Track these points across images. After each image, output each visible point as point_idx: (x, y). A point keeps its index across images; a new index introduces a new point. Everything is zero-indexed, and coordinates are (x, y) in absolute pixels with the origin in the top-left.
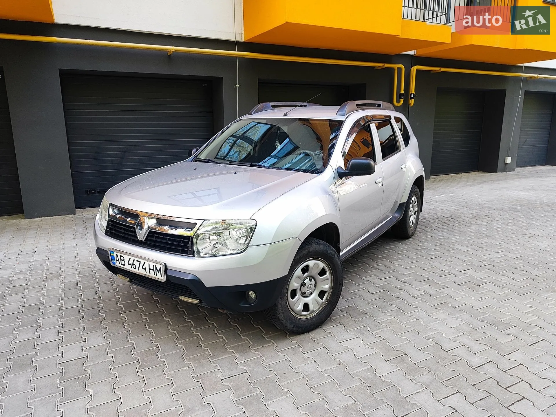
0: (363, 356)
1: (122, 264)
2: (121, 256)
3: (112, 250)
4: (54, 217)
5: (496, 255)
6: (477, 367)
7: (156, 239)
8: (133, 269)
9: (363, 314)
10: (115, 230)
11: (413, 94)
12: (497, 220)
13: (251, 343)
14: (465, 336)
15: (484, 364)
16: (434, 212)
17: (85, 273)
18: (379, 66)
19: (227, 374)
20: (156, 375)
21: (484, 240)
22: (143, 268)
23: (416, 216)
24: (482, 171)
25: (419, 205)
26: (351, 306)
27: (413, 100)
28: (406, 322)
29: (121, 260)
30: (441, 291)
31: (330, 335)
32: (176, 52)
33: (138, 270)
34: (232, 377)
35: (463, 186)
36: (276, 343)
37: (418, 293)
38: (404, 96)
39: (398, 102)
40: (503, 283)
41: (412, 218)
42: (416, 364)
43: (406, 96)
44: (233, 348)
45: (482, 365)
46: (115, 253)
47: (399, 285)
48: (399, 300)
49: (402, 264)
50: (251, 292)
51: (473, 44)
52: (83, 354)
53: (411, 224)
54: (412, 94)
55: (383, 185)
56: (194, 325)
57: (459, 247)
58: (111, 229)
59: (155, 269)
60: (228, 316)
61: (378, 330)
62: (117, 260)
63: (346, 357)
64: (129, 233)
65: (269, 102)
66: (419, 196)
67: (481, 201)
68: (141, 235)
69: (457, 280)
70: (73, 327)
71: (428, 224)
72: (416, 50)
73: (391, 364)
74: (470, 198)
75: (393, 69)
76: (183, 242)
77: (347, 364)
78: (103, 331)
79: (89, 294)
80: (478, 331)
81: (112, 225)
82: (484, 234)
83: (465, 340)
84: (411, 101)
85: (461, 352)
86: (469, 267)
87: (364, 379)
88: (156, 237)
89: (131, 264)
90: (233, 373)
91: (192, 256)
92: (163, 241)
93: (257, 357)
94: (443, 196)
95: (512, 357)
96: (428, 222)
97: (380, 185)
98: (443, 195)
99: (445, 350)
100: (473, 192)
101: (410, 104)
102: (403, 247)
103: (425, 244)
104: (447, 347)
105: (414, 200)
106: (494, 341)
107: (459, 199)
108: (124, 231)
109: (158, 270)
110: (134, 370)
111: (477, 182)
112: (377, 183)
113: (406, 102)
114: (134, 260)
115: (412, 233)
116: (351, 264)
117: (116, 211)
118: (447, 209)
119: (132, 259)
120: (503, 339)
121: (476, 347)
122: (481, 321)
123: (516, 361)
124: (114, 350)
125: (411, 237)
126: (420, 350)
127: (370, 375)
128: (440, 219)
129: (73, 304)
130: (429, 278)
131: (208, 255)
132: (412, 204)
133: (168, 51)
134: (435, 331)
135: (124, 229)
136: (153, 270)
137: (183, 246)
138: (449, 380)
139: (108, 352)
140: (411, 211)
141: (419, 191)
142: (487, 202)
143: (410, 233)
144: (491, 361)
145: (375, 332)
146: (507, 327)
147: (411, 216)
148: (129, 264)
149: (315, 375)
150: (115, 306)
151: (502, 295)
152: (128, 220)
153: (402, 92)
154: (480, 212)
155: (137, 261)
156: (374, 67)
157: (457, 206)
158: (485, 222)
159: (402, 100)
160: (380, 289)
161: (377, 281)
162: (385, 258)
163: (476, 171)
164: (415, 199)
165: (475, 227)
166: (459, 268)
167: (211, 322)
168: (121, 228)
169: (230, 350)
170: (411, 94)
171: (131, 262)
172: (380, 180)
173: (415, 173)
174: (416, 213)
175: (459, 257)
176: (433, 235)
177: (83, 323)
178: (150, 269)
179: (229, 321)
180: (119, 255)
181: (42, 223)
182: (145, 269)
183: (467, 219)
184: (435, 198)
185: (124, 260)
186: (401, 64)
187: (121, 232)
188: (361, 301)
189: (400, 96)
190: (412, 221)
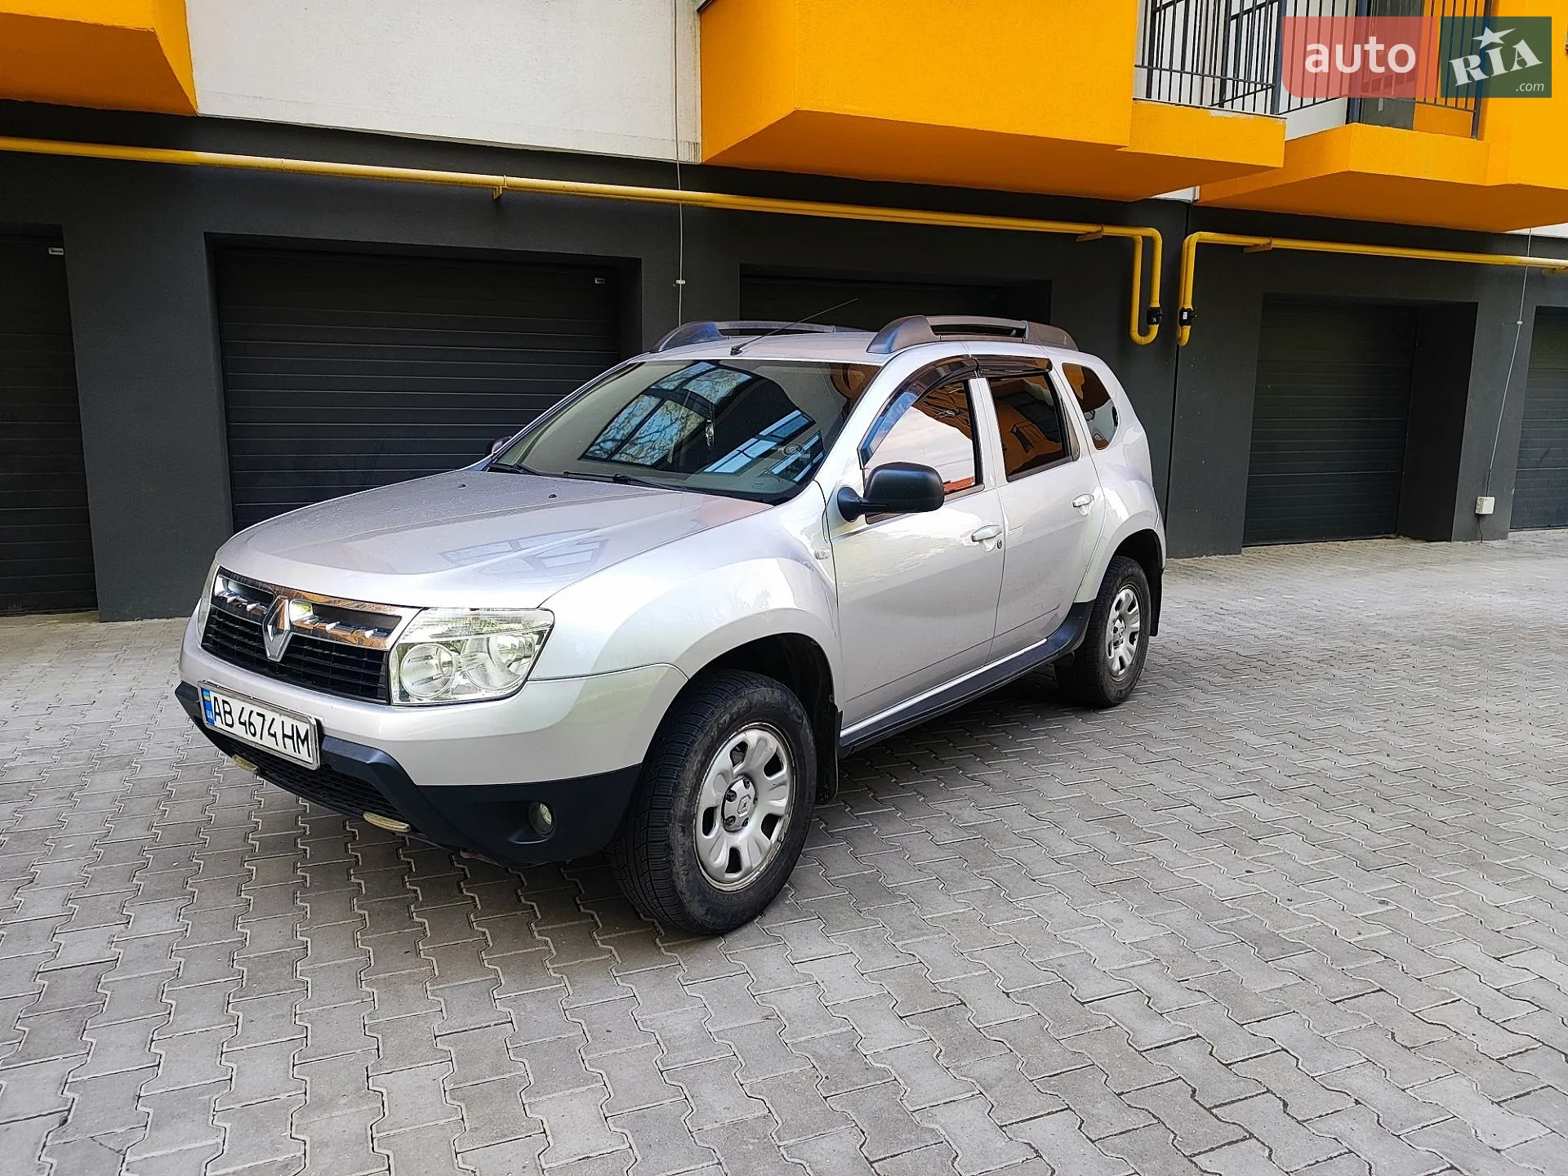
0: (841, 1002)
1: (227, 724)
2: (224, 702)
3: (208, 687)
4: (177, 619)
5: (1345, 761)
6: (1152, 1049)
7: (307, 659)
8: (250, 737)
9: (892, 894)
10: (223, 637)
11: (1189, 311)
12: (1393, 668)
13: (553, 951)
14: (1156, 967)
15: (1175, 1043)
16: (1214, 642)
17: (198, 758)
18: (1089, 233)
19: (456, 1024)
20: (270, 1015)
21: (1328, 719)
22: (270, 734)
23: (1134, 647)
24: (1408, 537)
25: (1147, 614)
26: (866, 873)
27: (1187, 330)
28: (1000, 923)
29: (225, 712)
30: (1139, 848)
31: (773, 944)
33: (261, 738)
34: (466, 1031)
35: (1332, 576)
36: (619, 956)
37: (1070, 848)
38: (1160, 315)
39: (1144, 332)
40: (1329, 836)
41: (1121, 653)
42: (980, 1029)
43: (1169, 316)
44: (502, 962)
45: (1169, 1044)
46: (213, 695)
47: (1025, 825)
48: (1007, 866)
49: (1057, 771)
50: (544, 809)
51: (1351, 170)
52: (107, 955)
53: (1117, 665)
54: (1186, 311)
55: (999, 545)
56: (421, 899)
57: (1246, 736)
58: (216, 633)
59: (296, 737)
60: (522, 881)
61: (919, 936)
62: (216, 714)
63: (792, 1002)
64: (251, 643)
65: (715, 321)
66: (1144, 591)
67: (1368, 616)
68: (275, 647)
69: (1200, 822)
70: (111, 888)
71: (1184, 671)
72: (1198, 188)
73: (912, 1027)
74: (1339, 607)
75: (1129, 242)
76: (368, 666)
77: (788, 1019)
78: (181, 902)
79: (186, 812)
80: (1200, 956)
81: (218, 623)
82: (1335, 703)
83: (1150, 979)
84: (1182, 330)
85: (1124, 1009)
86: (1250, 790)
87: (819, 1058)
88: (309, 653)
89: (244, 724)
90: (471, 1022)
91: (385, 702)
92: (322, 662)
93: (553, 987)
94: (1260, 601)
95: (1264, 1030)
96: (1185, 668)
97: (990, 545)
98: (1260, 598)
99: (1078, 999)
100: (1355, 590)
101: (1180, 340)
102: (1082, 727)
103: (1151, 726)
104: (1087, 990)
105: (1124, 598)
106: (1232, 985)
107: (1304, 610)
108: (240, 638)
109: (302, 738)
110: (221, 1000)
111: (1379, 564)
112: (977, 539)
113: (1169, 334)
114: (252, 712)
115: (1121, 691)
116: (915, 768)
117: (232, 587)
118: (1256, 632)
119: (248, 707)
120: (1259, 982)
121: (1170, 995)
122: (1222, 930)
123: (1273, 1040)
124: (189, 947)
125: (1115, 705)
126: (1007, 994)
127: (840, 1051)
128: (1223, 661)
129: (137, 832)
130: (1119, 812)
131: (425, 701)
132: (1117, 608)
133: (492, 187)
134: (1075, 950)
135: (241, 633)
136: (292, 738)
137: (366, 677)
138: (1054, 1075)
139: (173, 953)
140: (1116, 630)
141: (1143, 576)
142: (1383, 619)
143: (1112, 691)
144: (1198, 1036)
145: (904, 942)
146: (1287, 948)
147: (1116, 644)
148: (241, 723)
149: (687, 1041)
151: (1312, 867)
152: (250, 607)
153: (1156, 304)
154: (1351, 644)
155: (258, 714)
156: (1076, 235)
157: (1289, 629)
158: (1354, 673)
159: (1155, 329)
160: (965, 834)
161: (970, 815)
162: (1017, 754)
163: (1391, 536)
164: (1127, 595)
165: (1316, 687)
166: (1220, 790)
167: (468, 894)
168: (234, 631)
169: (490, 966)
170: (1183, 310)
171: (245, 718)
172: (990, 532)
174: (1137, 637)
175: (1232, 761)
176: (1184, 701)
177: (140, 881)
178: (284, 736)
179: (518, 894)
180: (220, 698)
181: (138, 633)
182: (274, 736)
183: (1304, 662)
184: (1234, 603)
185: (230, 713)
186: (1153, 227)
187: (233, 641)
188: (899, 862)
189: (1148, 316)
190: (1121, 659)
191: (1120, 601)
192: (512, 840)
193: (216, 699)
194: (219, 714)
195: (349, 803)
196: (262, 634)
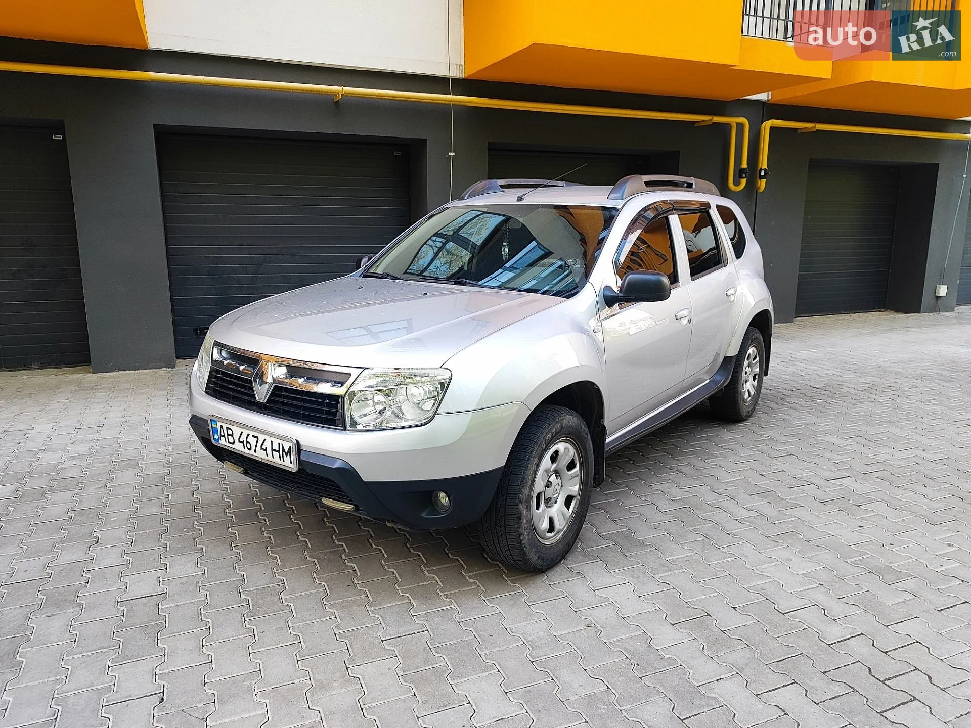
0: (632, 615)
1: (229, 443)
2: (227, 428)
3: (215, 419)
4: (140, 371)
5: (898, 455)
6: (835, 643)
7: (286, 401)
8: (246, 451)
9: (642, 544)
10: (221, 386)
11: (765, 170)
12: (909, 394)
13: (440, 584)
14: (822, 589)
15: (849, 638)
16: (794, 378)
17: (180, 461)
18: (703, 121)
19: (393, 632)
20: (274, 628)
21: (880, 428)
22: (261, 448)
23: (755, 383)
24: (893, 310)
25: (763, 363)
26: (622, 530)
27: (764, 181)
28: (716, 562)
29: (228, 435)
30: (788, 512)
31: (578, 578)
32: (346, 96)
33: (255, 452)
34: (400, 636)
35: (853, 336)
36: (483, 587)
37: (746, 514)
38: (747, 173)
39: (737, 183)
40: (903, 503)
41: (748, 387)
42: (725, 632)
43: (752, 173)
44: (408, 591)
45: (846, 640)
46: (219, 424)
47: (712, 498)
48: (709, 525)
49: (722, 464)
50: (442, 495)
51: (873, 80)
52: (160, 589)
53: (747, 395)
54: (763, 170)
55: (689, 321)
56: (347, 551)
57: (832, 439)
58: (215, 384)
59: (281, 451)
60: (408, 539)
61: (666, 571)
62: (221, 436)
63: (601, 615)
64: (243, 390)
65: (497, 179)
66: (761, 348)
67: (884, 361)
68: (262, 393)
69: (820, 495)
70: (150, 546)
71: (781, 398)
72: (770, 92)
73: (681, 630)
74: (863, 356)
75: (728, 126)
76: (329, 405)
77: (602, 627)
78: (196, 554)
79: (182, 495)
80: (847, 581)
81: (216, 377)
82: (880, 417)
83: (820, 597)
84: (761, 182)
85: (811, 616)
86: (845, 474)
87: (629, 652)
88: (286, 397)
89: (243, 442)
90: (402, 631)
91: (342, 428)
92: (295, 403)
93: (448, 607)
94: (814, 352)
95: (902, 628)
96: (781, 395)
97: (685, 321)
98: (814, 351)
99: (780, 611)
100: (870, 345)
101: (759, 188)
102: (730, 435)
103: (771, 433)
104: (784, 606)
105: (751, 353)
106: (873, 600)
107: (843, 358)
108: (234, 387)
109: (286, 452)
110: (240, 618)
111: (880, 328)
112: (678, 317)
113: (751, 185)
114: (248, 435)
115: (749, 411)
116: (632, 462)
117: (224, 354)
118: (818, 372)
119: (246, 432)
120: (890, 598)
121: (837, 608)
122: (855, 565)
123: (909, 635)
124: (209, 584)
125: (745, 420)
126: (734, 608)
127: (641, 647)
128: (803, 391)
129: (155, 509)
130: (769, 489)
131: (368, 428)
132: (748, 359)
133: (334, 94)
134: (768, 579)
135: (235, 384)
136: (278, 451)
137: (328, 413)
138: (780, 661)
139: (201, 588)
140: (746, 373)
141: (762, 339)
142: (893, 363)
143: (744, 411)
144: (862, 634)
145: (660, 575)
146: (901, 577)
147: (746, 382)
148: (240, 442)
149: (543, 642)
150: (221, 515)
151: (899, 523)
152: (241, 368)
153: (745, 165)
154: (879, 379)
155: (253, 436)
156: (695, 123)
157: (837, 370)
158: (886, 397)
159: (744, 181)
160: (678, 505)
161: (675, 491)
162: (694, 453)
163: (882, 310)
164: (753, 351)
165: (865, 407)
166: (827, 474)
167: (376, 547)
168: (230, 383)
169: (403, 594)
170: (761, 169)
171: (243, 438)
172: (685, 313)
173: (753, 305)
174: (757, 377)
175: (828, 455)
176: (786, 417)
177: (166, 541)
178: (273, 450)
179: (407, 547)
180: (225, 426)
181: (118, 379)
182: (265, 450)
183: (853, 391)
184: (798, 354)
185: (232, 435)
186: (744, 117)
187: (230, 389)
188: (642, 523)
189: (740, 173)
190: (748, 391)
191: (749, 355)
192: (423, 515)
193: (221, 426)
194: (224, 436)
195: (311, 492)
196: (252, 384)
